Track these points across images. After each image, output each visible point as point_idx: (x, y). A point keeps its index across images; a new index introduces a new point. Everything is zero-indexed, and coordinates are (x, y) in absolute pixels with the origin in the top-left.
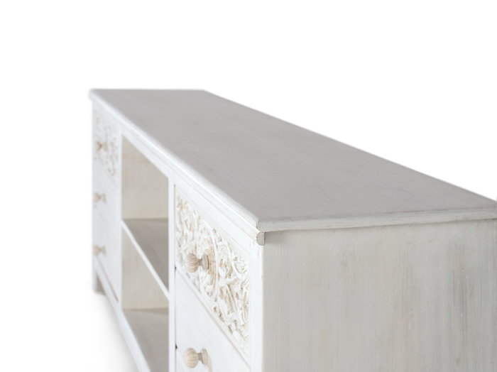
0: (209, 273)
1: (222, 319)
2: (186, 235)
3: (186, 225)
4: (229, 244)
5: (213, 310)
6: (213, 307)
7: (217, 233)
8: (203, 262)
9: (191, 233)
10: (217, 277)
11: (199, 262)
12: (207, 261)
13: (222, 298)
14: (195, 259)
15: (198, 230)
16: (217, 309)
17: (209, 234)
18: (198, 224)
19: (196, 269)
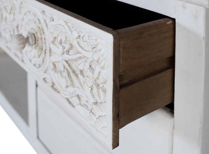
0: (35, 48)
1: (55, 90)
2: (6, 18)
3: (6, 10)
4: (66, 22)
5: (43, 81)
6: (43, 77)
7: (47, 14)
8: (30, 40)
9: (12, 15)
10: (48, 52)
11: (27, 40)
12: (34, 38)
13: (56, 72)
14: (23, 38)
15: (20, 13)
16: (48, 80)
17: (35, 15)
18: (20, 8)
19: (24, 47)
